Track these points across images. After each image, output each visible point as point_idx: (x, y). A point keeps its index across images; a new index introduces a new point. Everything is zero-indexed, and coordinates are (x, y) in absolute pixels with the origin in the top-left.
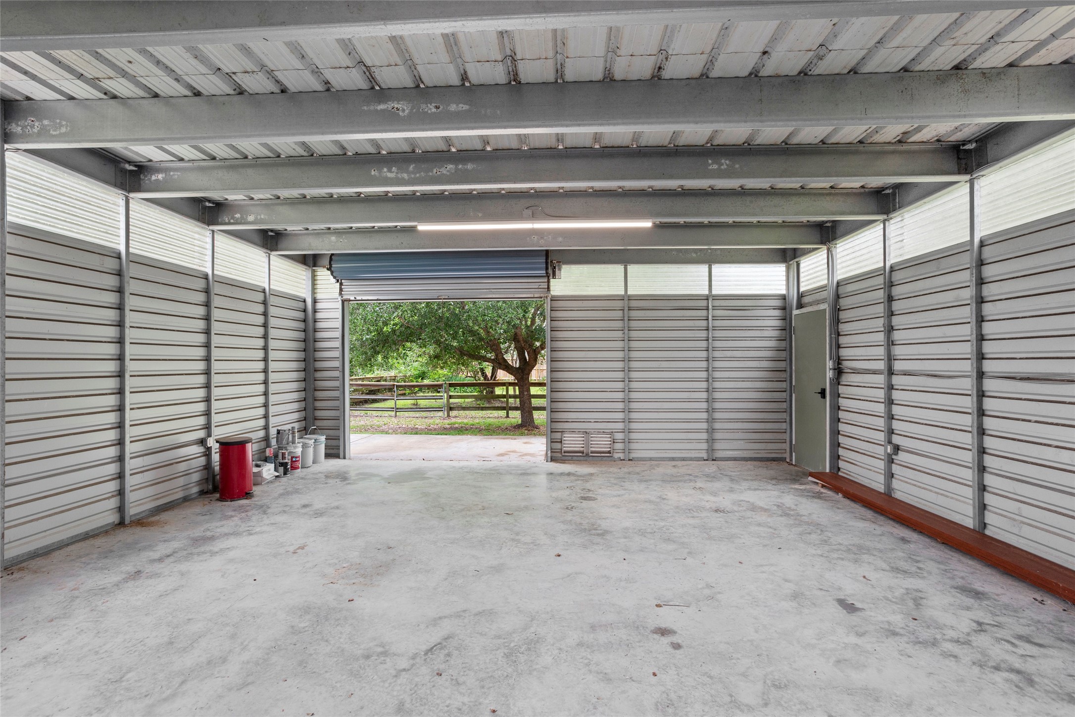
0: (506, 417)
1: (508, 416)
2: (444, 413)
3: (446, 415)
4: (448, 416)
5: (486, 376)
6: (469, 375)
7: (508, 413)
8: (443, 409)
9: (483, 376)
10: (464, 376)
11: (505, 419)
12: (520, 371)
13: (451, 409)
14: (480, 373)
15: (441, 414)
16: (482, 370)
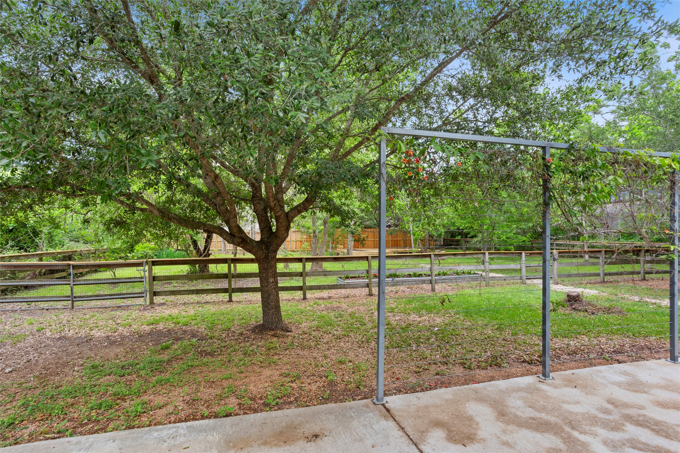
0: (228, 301)
1: (230, 300)
2: (145, 300)
3: (148, 303)
4: (152, 302)
5: (199, 249)
6: (179, 248)
7: (230, 297)
8: (144, 295)
9: (195, 249)
10: (173, 250)
11: (228, 306)
12: (264, 247)
13: (155, 294)
14: (192, 246)
15: (140, 301)
16: (195, 243)
